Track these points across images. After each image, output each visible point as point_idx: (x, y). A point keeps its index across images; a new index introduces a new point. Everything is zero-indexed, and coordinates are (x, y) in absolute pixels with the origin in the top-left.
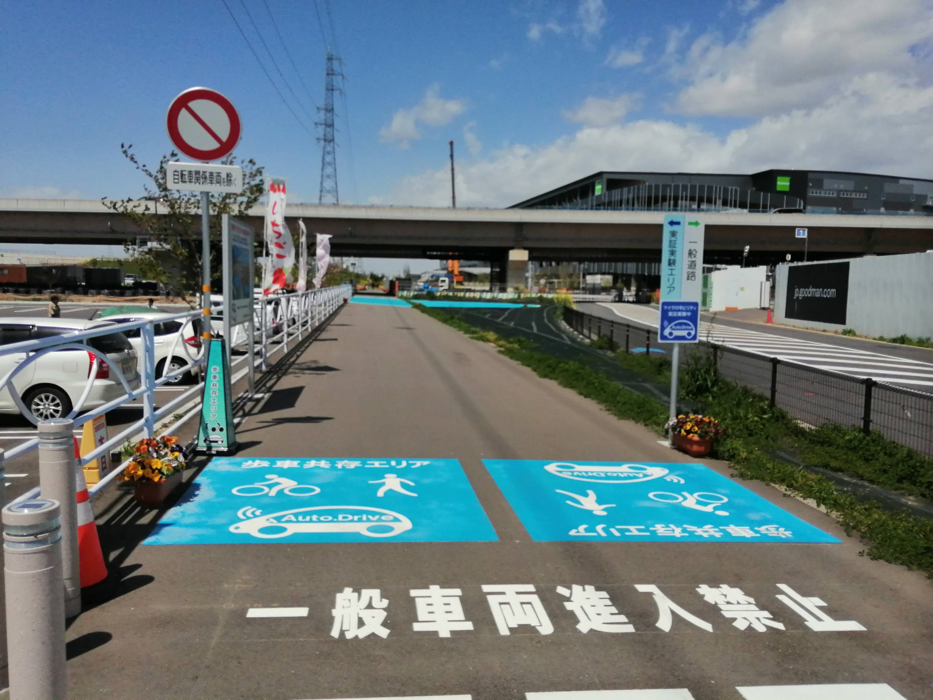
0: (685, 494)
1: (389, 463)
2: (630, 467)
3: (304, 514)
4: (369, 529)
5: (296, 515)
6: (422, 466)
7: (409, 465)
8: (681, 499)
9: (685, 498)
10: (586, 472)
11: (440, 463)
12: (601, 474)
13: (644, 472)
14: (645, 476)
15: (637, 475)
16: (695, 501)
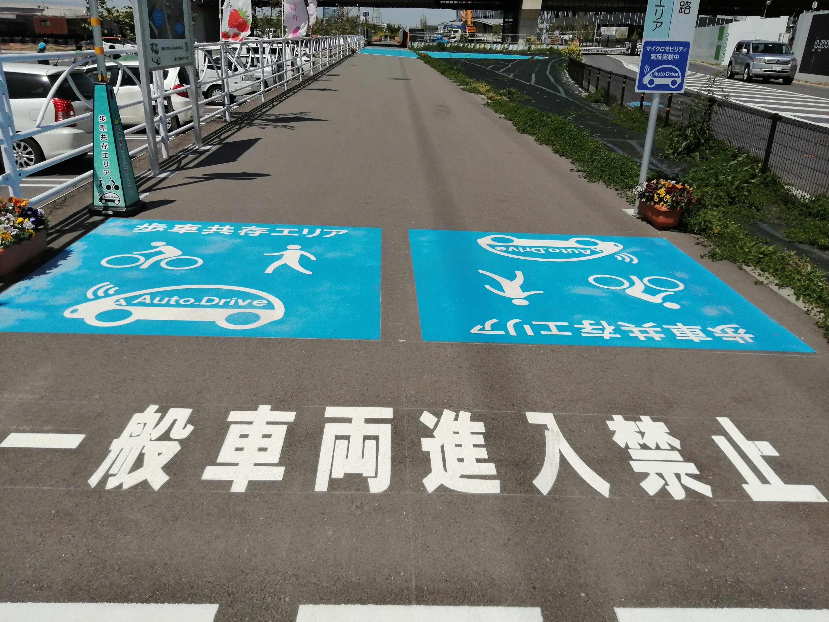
0: (634, 278)
1: (300, 231)
2: (577, 242)
3: (163, 295)
4: (230, 319)
5: (153, 296)
6: (337, 235)
7: (322, 233)
8: (627, 284)
9: (632, 283)
10: (524, 247)
11: (359, 233)
12: (541, 249)
13: (593, 248)
14: (593, 252)
15: (583, 251)
16: (643, 287)
